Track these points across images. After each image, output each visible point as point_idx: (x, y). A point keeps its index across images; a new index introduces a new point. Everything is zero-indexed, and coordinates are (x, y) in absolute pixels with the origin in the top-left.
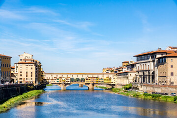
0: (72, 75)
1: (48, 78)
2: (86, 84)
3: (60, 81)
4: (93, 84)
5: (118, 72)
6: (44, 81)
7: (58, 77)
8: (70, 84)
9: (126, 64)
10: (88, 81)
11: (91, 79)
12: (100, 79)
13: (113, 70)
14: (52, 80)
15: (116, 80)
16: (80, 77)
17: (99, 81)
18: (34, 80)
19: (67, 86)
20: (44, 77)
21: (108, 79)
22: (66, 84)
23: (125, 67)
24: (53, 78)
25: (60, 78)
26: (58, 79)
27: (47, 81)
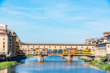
0: (49, 46)
1: (25, 49)
2: (64, 55)
3: (37, 53)
4: (72, 56)
5: (99, 43)
6: (20, 52)
7: (35, 48)
8: (47, 55)
9: (107, 35)
10: (66, 52)
11: (69, 50)
12: (79, 51)
13: (95, 42)
14: (29, 51)
15: (96, 52)
16: (58, 48)
17: (78, 52)
18: (6, 51)
19: (44, 57)
20: (20, 48)
21: (87, 50)
22: (43, 56)
23: (105, 38)
24: (30, 49)
25: (37, 49)
26: (34, 50)
27: (24, 52)
